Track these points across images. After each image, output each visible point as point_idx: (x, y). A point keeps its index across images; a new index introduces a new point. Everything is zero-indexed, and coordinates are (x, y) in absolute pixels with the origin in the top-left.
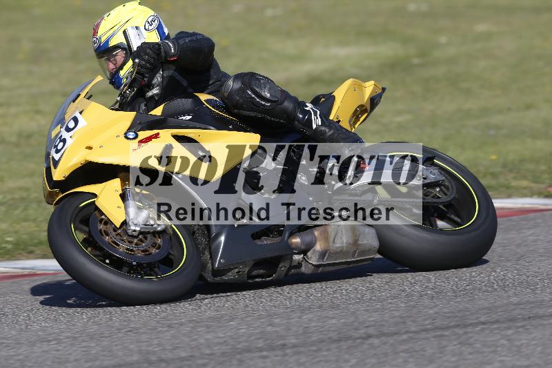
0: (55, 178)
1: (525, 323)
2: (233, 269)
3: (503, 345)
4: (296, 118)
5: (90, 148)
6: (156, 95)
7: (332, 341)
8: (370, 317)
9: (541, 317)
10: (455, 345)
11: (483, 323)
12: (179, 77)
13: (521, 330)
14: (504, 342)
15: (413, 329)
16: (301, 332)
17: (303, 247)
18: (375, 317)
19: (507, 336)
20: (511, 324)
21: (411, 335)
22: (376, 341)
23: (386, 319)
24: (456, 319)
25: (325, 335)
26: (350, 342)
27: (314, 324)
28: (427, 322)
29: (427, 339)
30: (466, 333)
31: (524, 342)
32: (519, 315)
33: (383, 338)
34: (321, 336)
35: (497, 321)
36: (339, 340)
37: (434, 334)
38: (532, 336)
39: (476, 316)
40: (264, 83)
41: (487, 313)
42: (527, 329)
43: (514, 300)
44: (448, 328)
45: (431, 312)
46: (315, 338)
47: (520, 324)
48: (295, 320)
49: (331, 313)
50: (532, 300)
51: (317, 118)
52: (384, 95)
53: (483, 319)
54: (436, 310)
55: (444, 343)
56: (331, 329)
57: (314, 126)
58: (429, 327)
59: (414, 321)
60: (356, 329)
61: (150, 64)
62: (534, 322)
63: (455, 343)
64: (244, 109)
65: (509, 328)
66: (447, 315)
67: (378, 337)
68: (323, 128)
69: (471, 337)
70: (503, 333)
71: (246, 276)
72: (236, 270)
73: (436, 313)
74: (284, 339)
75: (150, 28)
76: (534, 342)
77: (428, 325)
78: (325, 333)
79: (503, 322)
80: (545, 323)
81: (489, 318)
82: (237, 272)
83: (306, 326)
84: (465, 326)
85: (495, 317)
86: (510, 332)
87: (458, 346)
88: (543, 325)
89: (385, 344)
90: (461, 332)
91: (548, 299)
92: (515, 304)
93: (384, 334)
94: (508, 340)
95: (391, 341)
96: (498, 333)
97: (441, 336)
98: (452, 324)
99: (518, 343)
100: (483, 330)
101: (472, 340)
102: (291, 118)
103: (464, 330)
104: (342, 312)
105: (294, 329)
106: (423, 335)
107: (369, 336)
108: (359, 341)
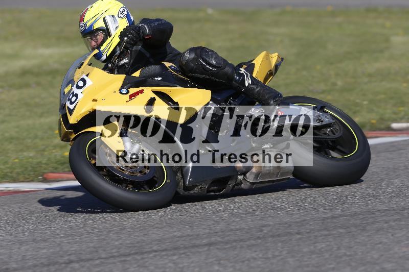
0: (71, 122)
1: (186, 251)
2: (198, 186)
3: (170, 267)
4: (233, 79)
5: (95, 100)
6: (126, 63)
7: (43, 265)
8: (72, 247)
9: (197, 246)
10: (135, 268)
11: (156, 251)
12: (144, 51)
13: (183, 255)
14: (170, 265)
15: (104, 256)
16: (19, 259)
17: (244, 170)
18: (75, 247)
19: (174, 260)
20: (176, 251)
21: (102, 260)
22: (76, 265)
23: (84, 249)
24: (136, 248)
25: (38, 261)
26: (57, 266)
27: (30, 253)
28: (114, 251)
29: (114, 263)
30: (143, 259)
31: (186, 264)
32: (182, 245)
33: (81, 263)
34: (35, 262)
35: (165, 250)
36: (49, 265)
37: (119, 260)
38: (190, 261)
39: (150, 246)
40: (211, 55)
41: (158, 244)
42: (188, 255)
43: (178, 234)
44: (129, 255)
45: (117, 243)
46: (31, 264)
47: (182, 252)
48: (15, 250)
49: (42, 245)
50: (191, 234)
51: (248, 78)
52: (282, 64)
53: (155, 248)
54: (120, 241)
55: (127, 266)
56: (43, 256)
57: (247, 85)
58: (115, 254)
59: (104, 250)
60: (62, 256)
61: (133, 41)
62: (193, 250)
63: (135, 266)
64: (197, 73)
65: (174, 255)
66: (129, 245)
67: (77, 262)
68: (252, 86)
69: (147, 262)
70: (170, 258)
71: (206, 191)
72: (200, 186)
73: (121, 244)
74: (8, 265)
75: (122, 16)
76: (193, 265)
77: (115, 253)
78: (38, 259)
79: (170, 250)
80: (200, 250)
81: (159, 248)
82: (201, 188)
83: (24, 254)
84: (142, 253)
85: (164, 246)
86: (175, 258)
87: (137, 268)
88: (200, 252)
89: (83, 267)
90: (138, 257)
91: (202, 233)
92: (178, 237)
93: (82, 260)
94: (174, 263)
95: (88, 265)
96: (165, 259)
97: (125, 261)
98: (133, 252)
99: (181, 266)
100: (155, 256)
101: (147, 264)
102: (230, 79)
103: (141, 256)
104: (50, 244)
105: (15, 257)
106: (111, 260)
107: (71, 262)
108: (63, 265)
